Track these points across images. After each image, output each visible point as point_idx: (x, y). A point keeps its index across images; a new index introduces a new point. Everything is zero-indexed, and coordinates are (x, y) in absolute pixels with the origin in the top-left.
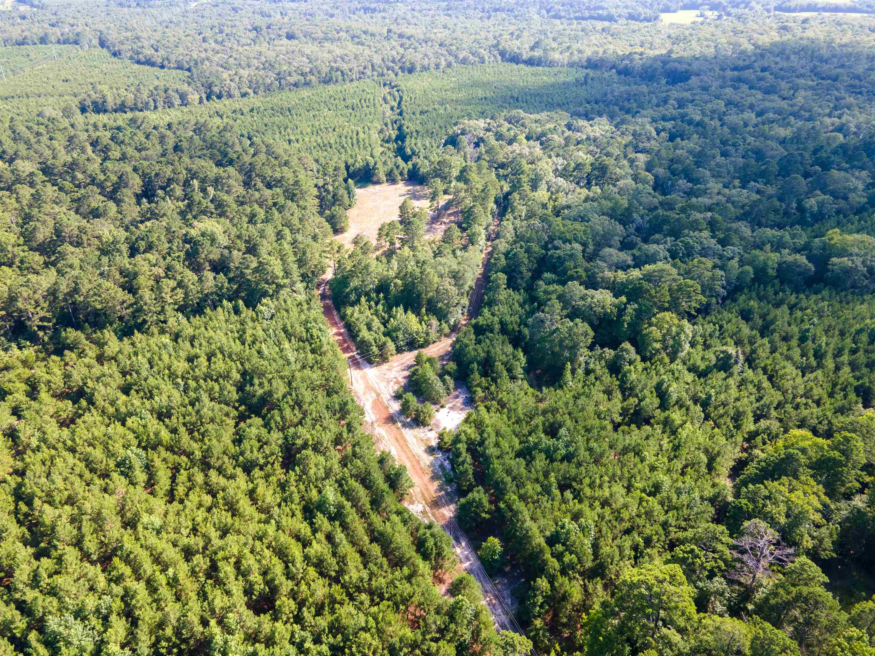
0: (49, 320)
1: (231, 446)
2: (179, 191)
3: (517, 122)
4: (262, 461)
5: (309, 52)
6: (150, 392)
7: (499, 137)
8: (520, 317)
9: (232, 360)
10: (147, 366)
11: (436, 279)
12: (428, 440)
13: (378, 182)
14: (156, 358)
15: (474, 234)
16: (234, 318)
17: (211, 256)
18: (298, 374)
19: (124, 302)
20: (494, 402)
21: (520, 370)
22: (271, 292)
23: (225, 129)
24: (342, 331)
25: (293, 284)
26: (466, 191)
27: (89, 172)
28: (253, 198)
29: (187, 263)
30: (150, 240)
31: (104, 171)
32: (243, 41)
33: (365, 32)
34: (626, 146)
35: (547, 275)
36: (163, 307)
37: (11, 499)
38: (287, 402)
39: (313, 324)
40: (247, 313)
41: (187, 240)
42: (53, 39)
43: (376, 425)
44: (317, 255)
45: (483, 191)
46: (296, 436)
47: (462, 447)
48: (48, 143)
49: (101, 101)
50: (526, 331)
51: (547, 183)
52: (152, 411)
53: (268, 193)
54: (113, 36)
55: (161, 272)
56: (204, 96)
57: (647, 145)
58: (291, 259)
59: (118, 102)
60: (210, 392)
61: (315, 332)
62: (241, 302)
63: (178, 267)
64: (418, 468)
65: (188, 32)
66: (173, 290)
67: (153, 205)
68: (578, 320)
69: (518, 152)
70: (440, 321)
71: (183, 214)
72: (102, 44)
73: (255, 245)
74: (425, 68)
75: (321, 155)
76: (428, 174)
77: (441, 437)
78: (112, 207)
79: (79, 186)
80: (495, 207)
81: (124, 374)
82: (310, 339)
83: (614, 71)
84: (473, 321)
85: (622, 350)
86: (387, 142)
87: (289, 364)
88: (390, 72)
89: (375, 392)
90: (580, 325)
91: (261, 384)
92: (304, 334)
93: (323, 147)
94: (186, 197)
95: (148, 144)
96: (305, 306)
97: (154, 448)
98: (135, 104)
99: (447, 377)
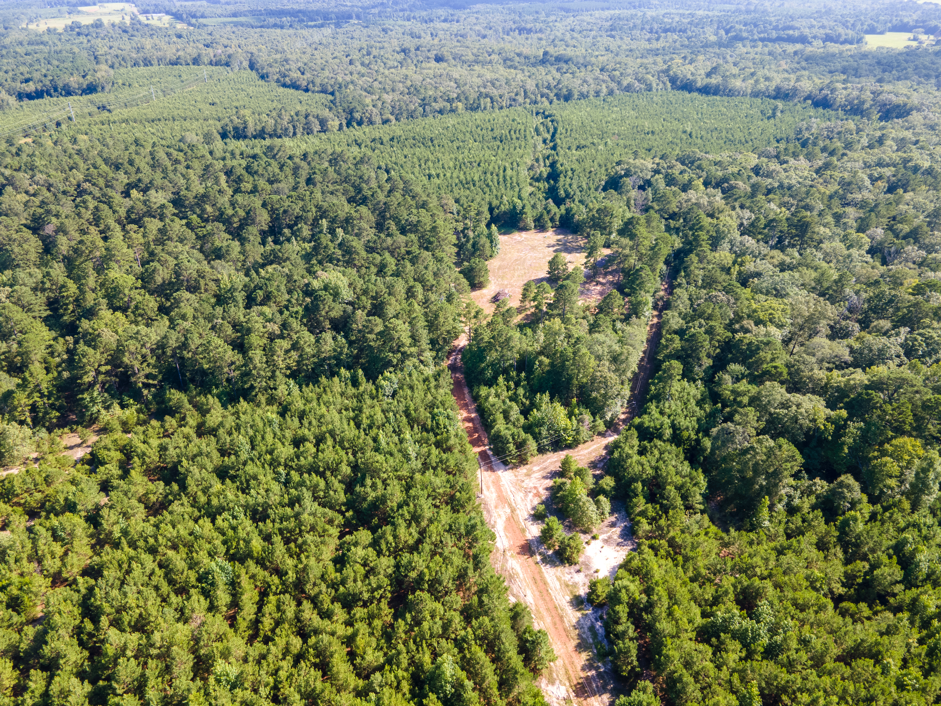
0: (154, 377)
1: (331, 568)
2: (306, 232)
3: (692, 163)
4: (366, 596)
5: (458, 77)
6: (248, 481)
7: (670, 181)
8: (699, 420)
9: (343, 448)
10: (248, 447)
11: (593, 363)
12: (575, 585)
13: (525, 229)
14: (259, 438)
15: (639, 303)
16: (351, 390)
17: (333, 314)
18: (418, 476)
19: (233, 363)
20: (663, 542)
21: (699, 498)
22: (395, 361)
23: (362, 161)
24: (473, 415)
25: (420, 353)
26: (632, 248)
27: (218, 205)
28: (384, 245)
29: (305, 320)
30: (269, 289)
31: (233, 204)
32: (390, 63)
33: (519, 55)
34: (831, 197)
35: (735, 368)
36: (274, 372)
37: (77, 611)
38: (402, 515)
39: (441, 410)
40: (366, 386)
41: (308, 291)
42: (206, 60)
43: (508, 554)
44: (450, 320)
45: (652, 249)
46: (410, 567)
47: (622, 610)
48: (184, 171)
49: (241, 127)
50: (707, 443)
51: (731, 242)
52: (246, 507)
53: (401, 239)
54: (263, 59)
55: (275, 328)
56: (344, 123)
57: (858, 197)
58: (421, 323)
59: (259, 128)
60: (314, 489)
61: (442, 420)
62: (360, 372)
63: (295, 324)
64: (560, 627)
65: (336, 54)
66: (287, 351)
67: (279, 247)
68: (782, 440)
69: (694, 201)
70: (594, 414)
71: (307, 257)
72: (252, 66)
73: (382, 303)
74: (583, 96)
75: (463, 193)
76: (583, 222)
77: (593, 585)
78: (236, 245)
79: (206, 221)
80: (664, 267)
81: (223, 452)
82: (435, 429)
83: (810, 102)
84: (637, 420)
85: (841, 485)
86: (538, 180)
87: (408, 459)
88: (544, 99)
89: (510, 505)
90: (785, 446)
91: (374, 486)
92: (429, 422)
93: (465, 184)
94: (313, 238)
95: (282, 176)
96: (433, 383)
97: (242, 561)
98: (275, 130)
99: (602, 498)
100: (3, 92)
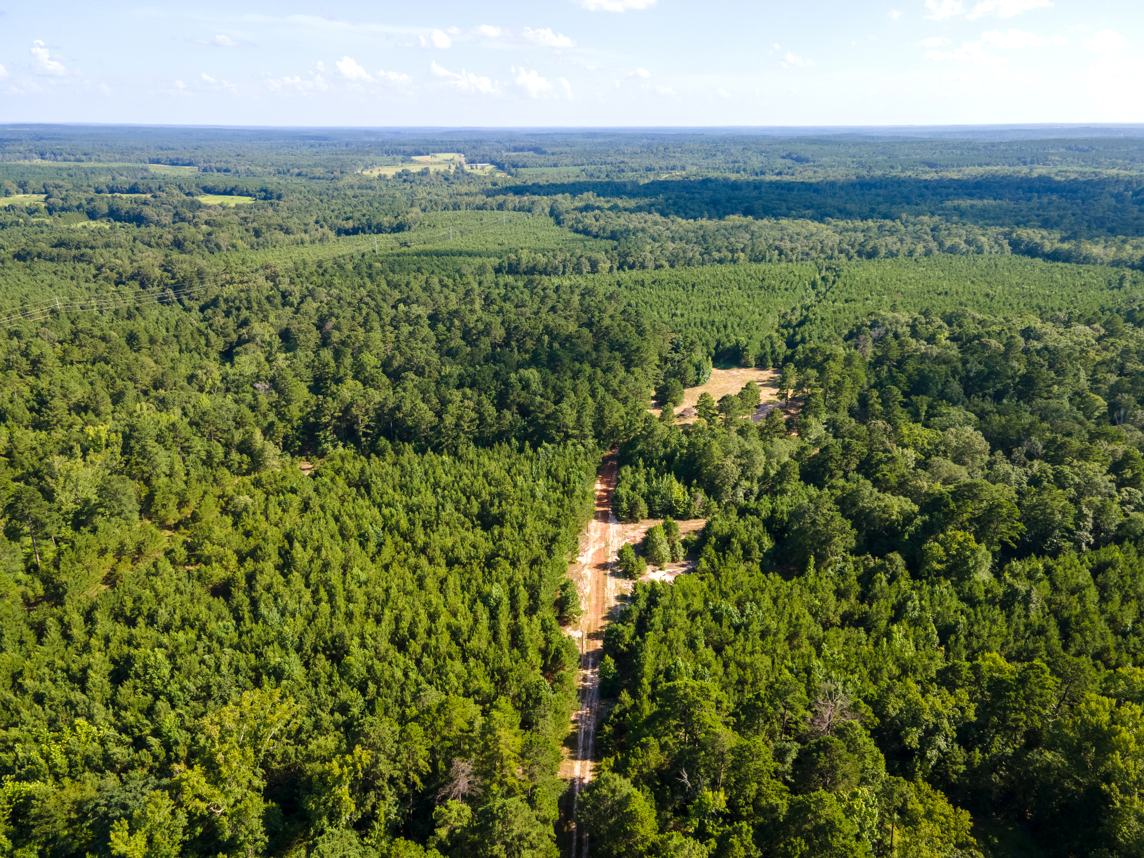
12: (625, 589)
13: (744, 366)
16: (514, 454)
17: (520, 400)
19: (430, 423)
21: (760, 555)
24: (611, 489)
25: (583, 437)
27: (465, 321)
29: (495, 401)
31: (478, 320)
36: (459, 434)
40: (527, 452)
41: (506, 382)
42: (510, 206)
43: (586, 567)
48: (448, 293)
52: (405, 506)
53: (607, 355)
55: (471, 404)
56: (615, 267)
59: (531, 265)
62: (528, 443)
64: (599, 607)
69: (923, 351)
70: (709, 497)
72: (552, 212)
77: (635, 587)
85: (889, 560)
86: (785, 327)
89: (606, 543)
90: (837, 518)
99: (678, 543)
100: (326, 227)
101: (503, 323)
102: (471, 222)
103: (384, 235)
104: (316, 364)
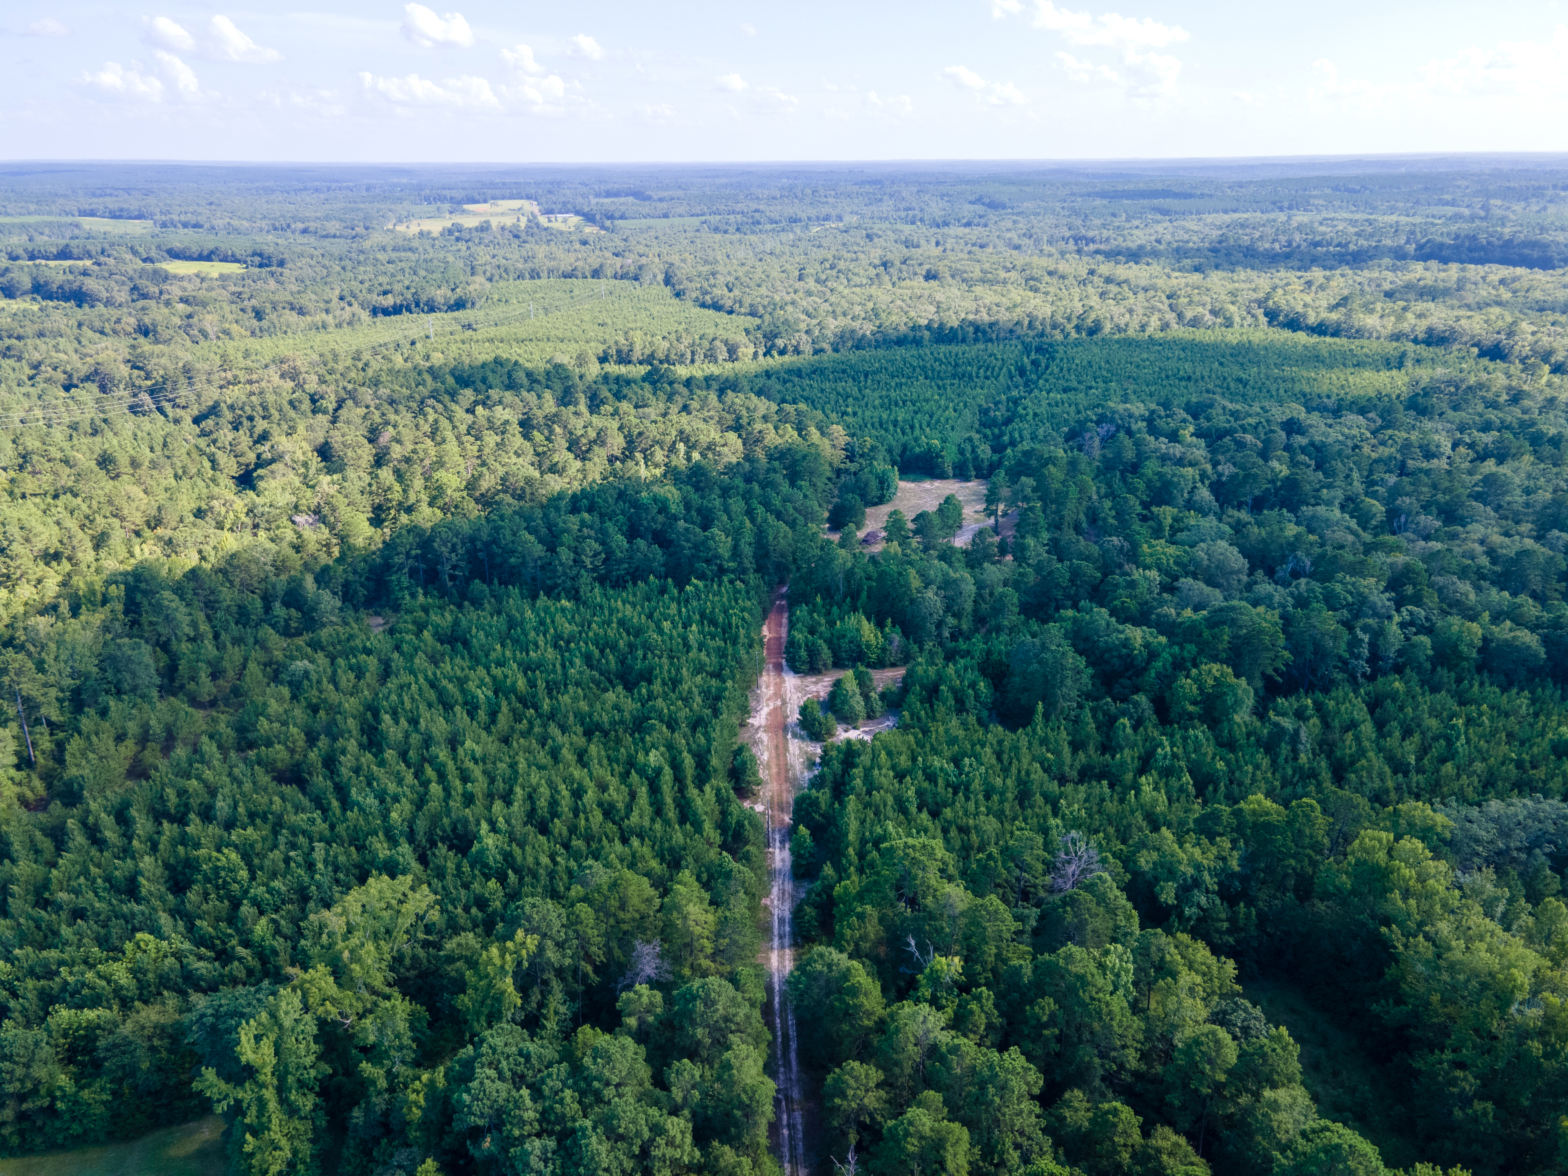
0: (461, 569)
9: (627, 631)
11: (916, 583)
12: (814, 754)
13: (940, 477)
17: (655, 525)
19: (540, 559)
26: (1034, 490)
29: (624, 528)
31: (586, 426)
36: (579, 572)
37: (362, 709)
42: (609, 272)
54: (684, 270)
56: (761, 352)
58: (747, 539)
59: (647, 352)
62: (670, 581)
70: (907, 636)
72: (667, 281)
74: (1119, 330)
83: (1475, 350)
98: (667, 356)
99: (873, 695)
100: (356, 305)
101: (620, 429)
102: (557, 294)
103: (439, 315)
104: (374, 488)
